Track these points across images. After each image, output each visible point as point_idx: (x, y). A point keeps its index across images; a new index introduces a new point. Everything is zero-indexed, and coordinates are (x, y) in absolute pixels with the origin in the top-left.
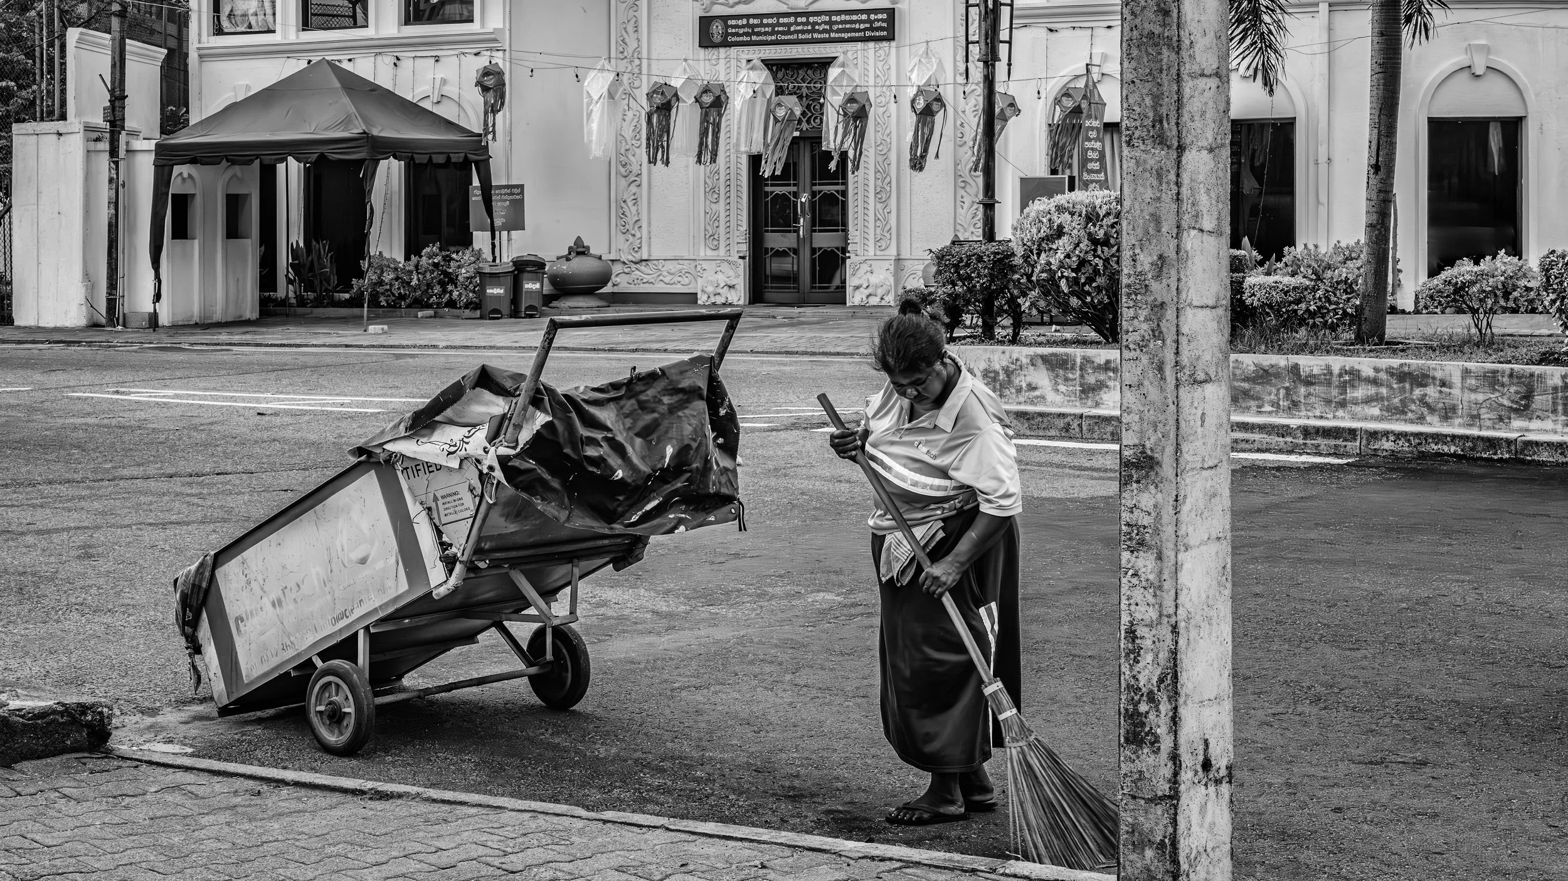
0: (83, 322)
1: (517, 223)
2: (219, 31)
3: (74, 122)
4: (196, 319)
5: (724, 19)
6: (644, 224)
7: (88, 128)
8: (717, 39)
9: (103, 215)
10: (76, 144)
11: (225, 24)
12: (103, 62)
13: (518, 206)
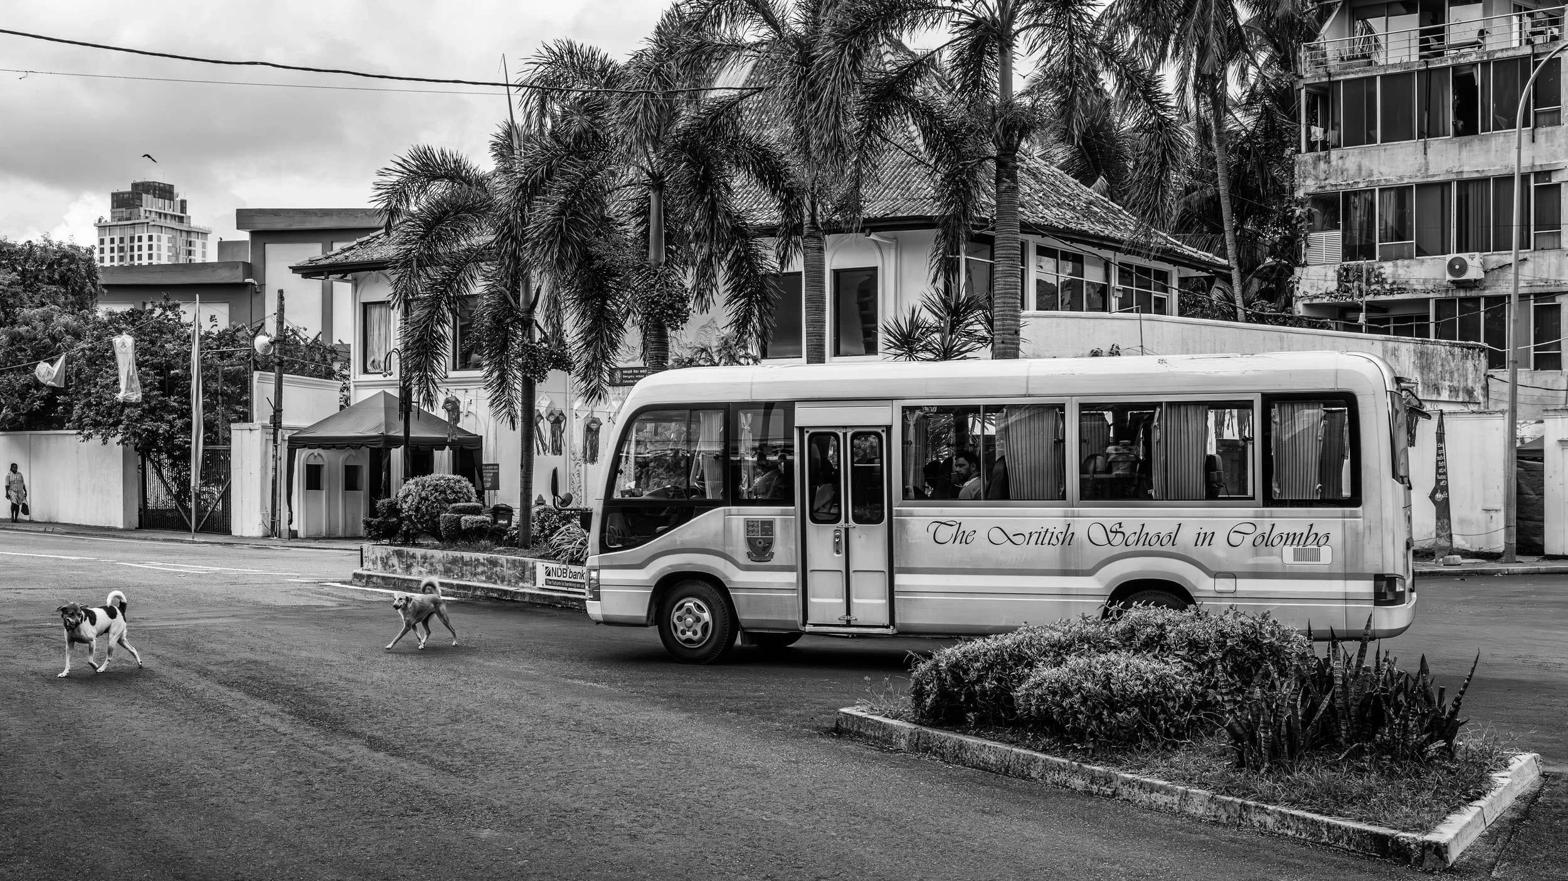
0: (261, 534)
1: (496, 486)
2: (366, 371)
3: (257, 423)
4: (324, 534)
5: (622, 369)
6: (583, 488)
7: (264, 427)
8: (618, 381)
9: (270, 474)
10: (257, 434)
11: (369, 367)
12: (271, 388)
13: (496, 476)
